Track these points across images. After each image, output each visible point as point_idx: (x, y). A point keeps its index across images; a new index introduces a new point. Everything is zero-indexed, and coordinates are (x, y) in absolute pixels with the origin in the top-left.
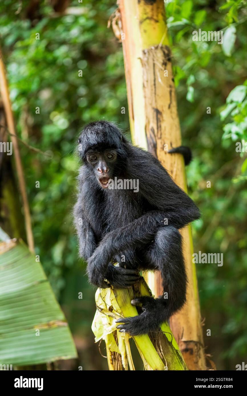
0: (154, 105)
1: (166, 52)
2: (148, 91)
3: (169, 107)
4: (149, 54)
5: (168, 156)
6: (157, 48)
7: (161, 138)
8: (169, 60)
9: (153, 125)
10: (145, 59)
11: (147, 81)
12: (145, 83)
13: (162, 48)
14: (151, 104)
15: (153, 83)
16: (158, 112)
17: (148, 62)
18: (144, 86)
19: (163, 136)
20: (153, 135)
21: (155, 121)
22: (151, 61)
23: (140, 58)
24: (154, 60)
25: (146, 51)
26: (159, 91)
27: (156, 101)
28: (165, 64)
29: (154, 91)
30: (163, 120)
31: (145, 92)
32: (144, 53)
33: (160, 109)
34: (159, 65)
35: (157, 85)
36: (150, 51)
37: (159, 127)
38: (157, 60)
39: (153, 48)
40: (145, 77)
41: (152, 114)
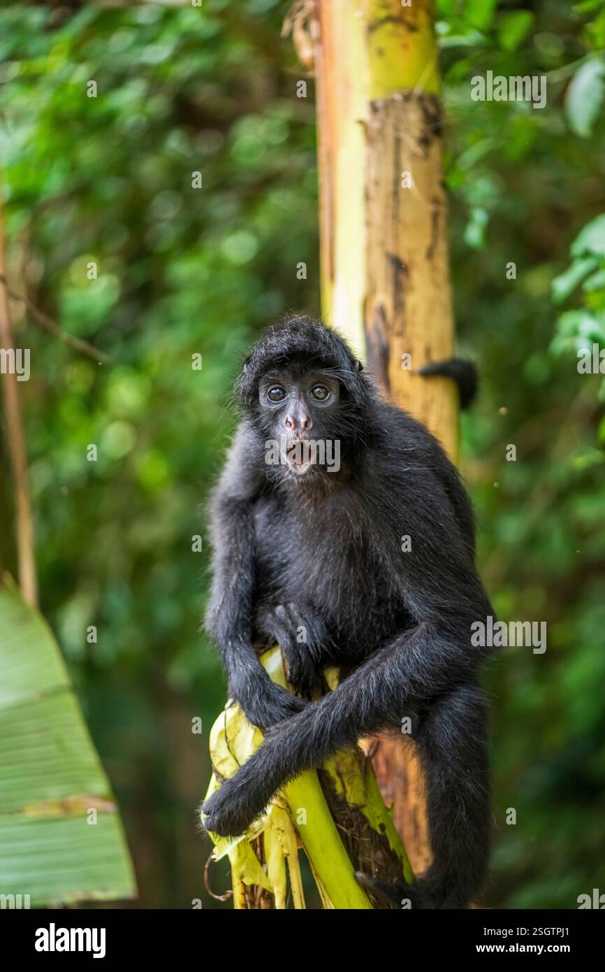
0: (390, 248)
1: (432, 109)
2: (378, 210)
3: (430, 254)
4: (387, 114)
5: (418, 382)
6: (407, 98)
7: (401, 334)
8: (438, 132)
9: (384, 298)
10: (376, 125)
11: (377, 183)
12: (372, 189)
13: (421, 99)
14: (382, 244)
15: (390, 188)
16: (399, 267)
17: (381, 132)
18: (367, 197)
19: (409, 330)
20: (381, 325)
21: (390, 288)
22: (390, 132)
23: (361, 122)
24: (397, 129)
25: (380, 104)
26: (407, 213)
27: (396, 237)
28: (425, 142)
29: (390, 211)
30: (412, 289)
31: (368, 210)
32: (374, 108)
33: (404, 257)
34: (411, 143)
35: (402, 196)
36: (389, 104)
37: (399, 305)
38: (408, 130)
39: (398, 97)
40: (373, 173)
41: (382, 271)
